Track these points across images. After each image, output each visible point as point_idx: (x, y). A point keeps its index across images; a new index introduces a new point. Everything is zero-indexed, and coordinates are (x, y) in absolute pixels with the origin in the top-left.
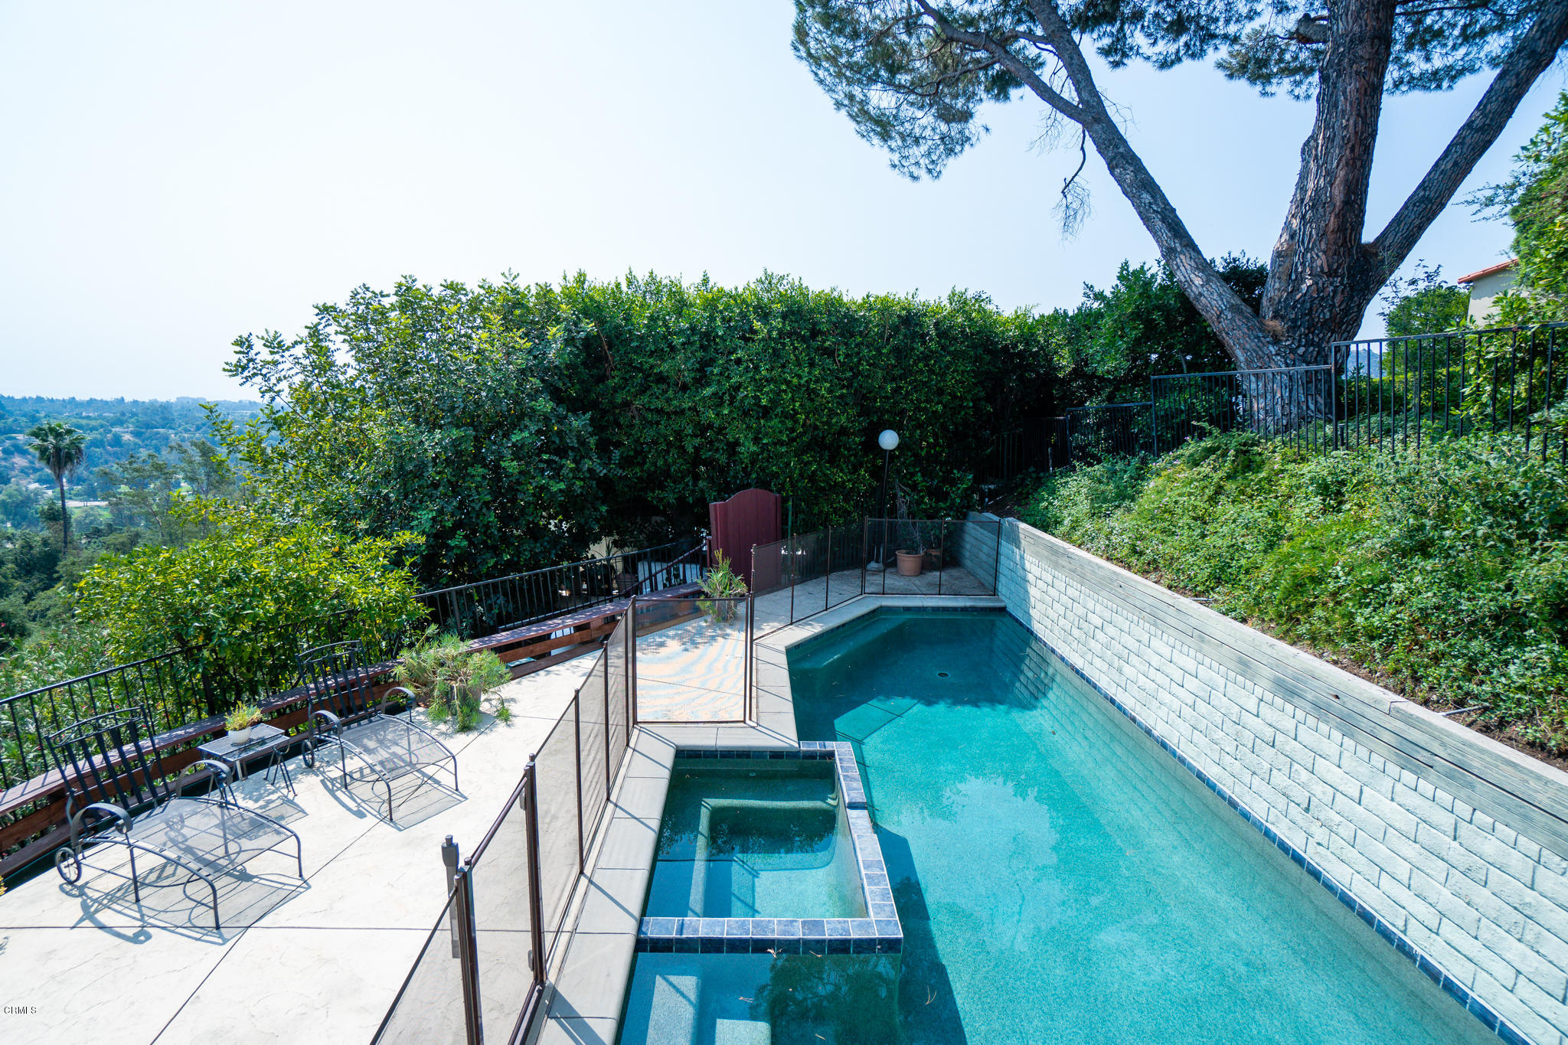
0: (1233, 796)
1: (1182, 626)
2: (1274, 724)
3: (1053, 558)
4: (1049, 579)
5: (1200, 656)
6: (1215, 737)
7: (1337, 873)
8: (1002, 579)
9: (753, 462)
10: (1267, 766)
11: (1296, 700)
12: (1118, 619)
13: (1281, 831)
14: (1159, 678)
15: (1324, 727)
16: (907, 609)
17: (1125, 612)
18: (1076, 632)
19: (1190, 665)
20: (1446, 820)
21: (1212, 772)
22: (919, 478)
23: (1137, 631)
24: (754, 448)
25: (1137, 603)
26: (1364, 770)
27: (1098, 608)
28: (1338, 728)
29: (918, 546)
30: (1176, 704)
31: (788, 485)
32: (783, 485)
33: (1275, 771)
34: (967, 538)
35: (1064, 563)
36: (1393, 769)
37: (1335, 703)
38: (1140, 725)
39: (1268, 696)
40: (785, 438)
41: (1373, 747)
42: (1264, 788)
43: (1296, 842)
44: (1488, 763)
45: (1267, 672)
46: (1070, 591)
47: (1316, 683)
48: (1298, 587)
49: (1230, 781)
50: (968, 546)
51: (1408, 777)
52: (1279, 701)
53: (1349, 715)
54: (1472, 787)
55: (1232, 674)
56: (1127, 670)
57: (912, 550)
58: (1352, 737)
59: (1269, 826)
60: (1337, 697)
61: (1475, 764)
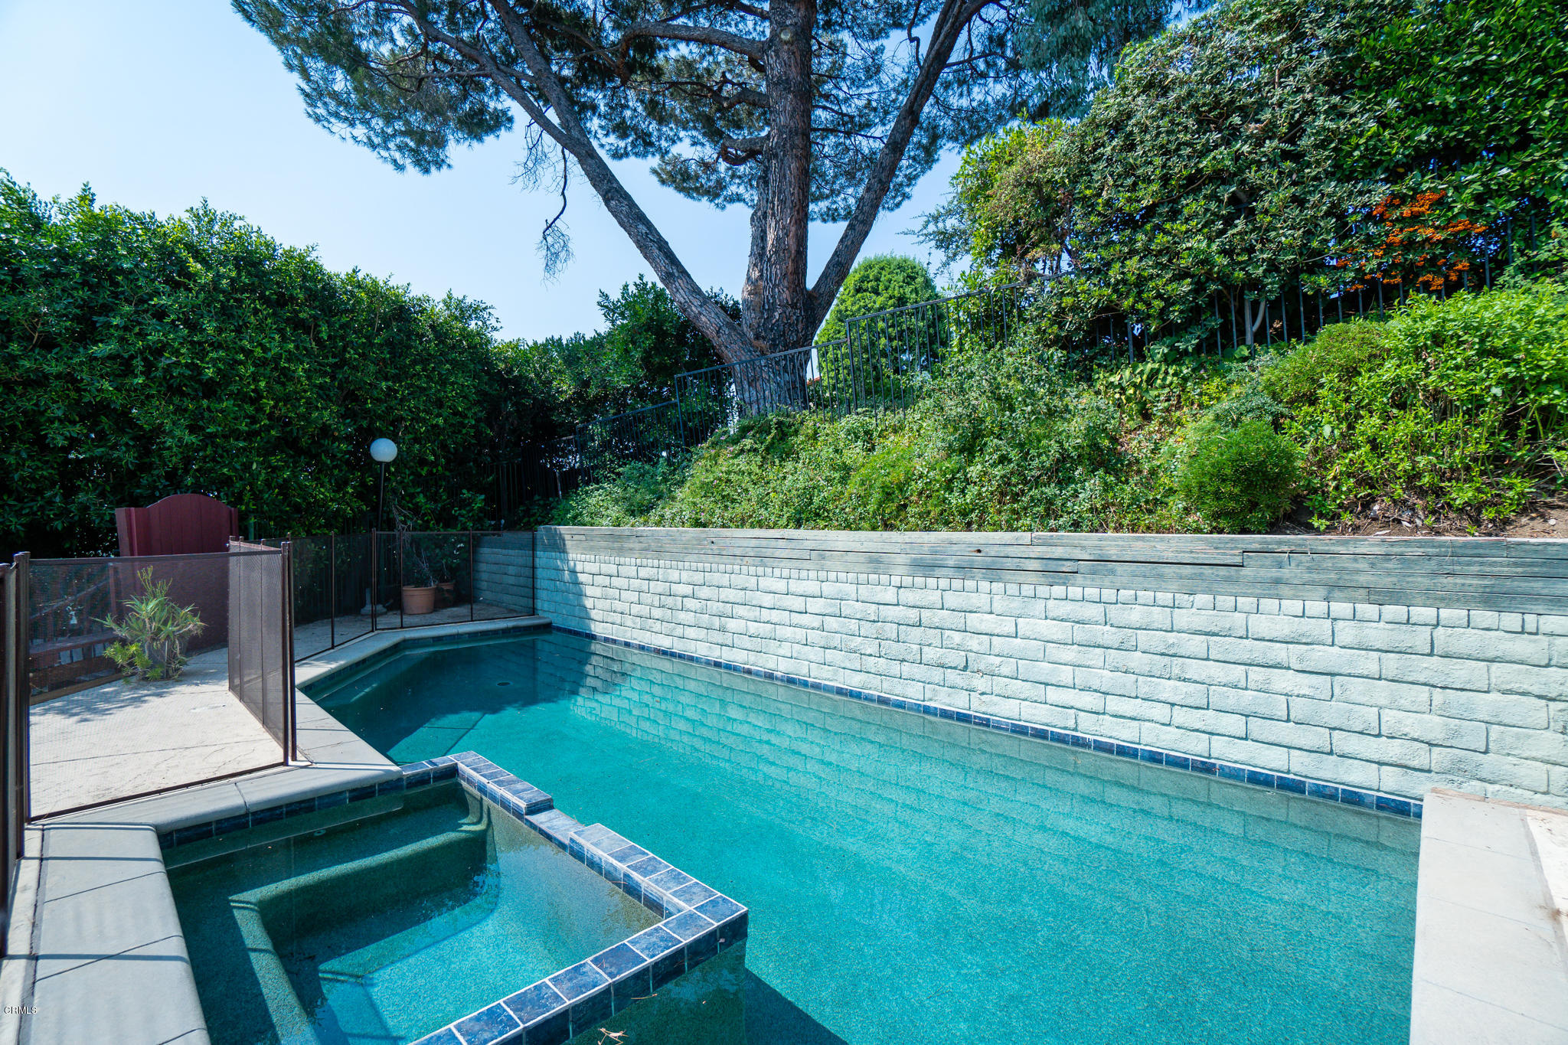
0: (883, 695)
1: (795, 554)
2: (919, 603)
3: (616, 545)
4: (613, 569)
5: (822, 575)
6: (853, 645)
7: (1005, 710)
8: (542, 594)
9: (187, 461)
10: (916, 647)
11: (938, 572)
12: (716, 578)
13: (942, 701)
14: (775, 616)
15: (970, 584)
16: (438, 639)
17: (722, 567)
18: (657, 613)
19: (812, 587)
20: (1094, 611)
21: (854, 681)
22: (421, 499)
23: (739, 580)
24: (189, 438)
25: (738, 552)
26: (1016, 605)
27: (685, 576)
28: (984, 579)
29: (428, 578)
30: (800, 634)
31: (247, 497)
32: (241, 493)
33: (925, 649)
34: (483, 567)
35: (631, 546)
36: (1043, 591)
37: (979, 559)
38: (757, 674)
39: (907, 581)
40: (243, 427)
41: (1021, 579)
42: (918, 671)
43: (958, 703)
44: (1122, 546)
45: (901, 559)
46: (643, 572)
47: (955, 548)
48: (888, 495)
49: (876, 681)
50: (484, 576)
51: (1058, 590)
52: (919, 581)
53: (994, 562)
54: (1113, 572)
55: (863, 577)
56: (732, 625)
57: (421, 582)
58: (999, 580)
59: (927, 703)
60: (979, 551)
61: (1112, 552)
